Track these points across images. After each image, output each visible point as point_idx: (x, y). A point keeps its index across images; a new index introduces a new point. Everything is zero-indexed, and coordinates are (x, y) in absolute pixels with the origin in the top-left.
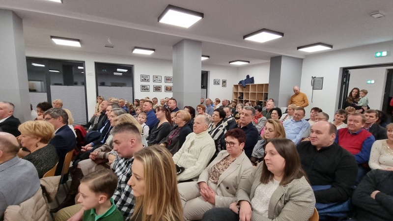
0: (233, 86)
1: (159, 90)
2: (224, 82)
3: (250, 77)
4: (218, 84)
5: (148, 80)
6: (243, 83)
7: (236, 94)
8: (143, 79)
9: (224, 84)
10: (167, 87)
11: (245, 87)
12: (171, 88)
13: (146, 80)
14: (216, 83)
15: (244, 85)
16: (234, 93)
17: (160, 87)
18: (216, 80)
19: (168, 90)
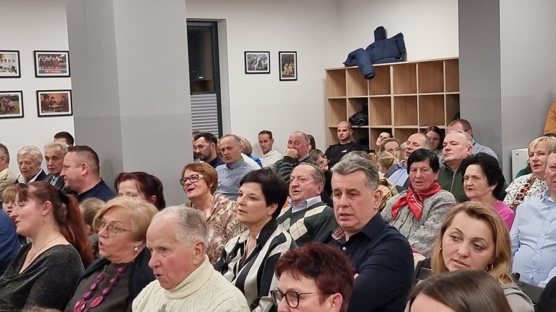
0: (324, 75)
1: (12, 109)
2: (287, 60)
3: (390, 35)
4: (264, 70)
6: (364, 59)
7: (337, 104)
9: (288, 69)
10: (46, 96)
11: (371, 78)
12: (64, 97)
14: (255, 65)
15: (367, 69)
16: (332, 101)
17: (16, 99)
18: (255, 55)
19: (52, 110)
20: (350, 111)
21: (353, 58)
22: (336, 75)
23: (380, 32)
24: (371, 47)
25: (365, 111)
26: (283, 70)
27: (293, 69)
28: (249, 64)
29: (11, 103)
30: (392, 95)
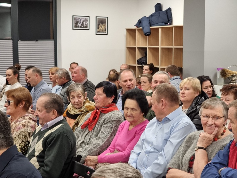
3: (164, 9)
4: (86, 27)
6: (145, 24)
16: (129, 49)
18: (80, 18)
20: (138, 56)
21: (141, 22)
22: (131, 32)
25: (146, 55)
26: (98, 28)
27: (105, 28)
28: (75, 23)
30: (160, 47)
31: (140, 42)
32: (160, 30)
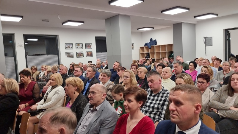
0: (139, 48)
1: (81, 55)
2: (133, 45)
3: (153, 40)
5: (71, 48)
6: (149, 45)
7: (142, 54)
8: (67, 47)
10: (88, 53)
11: (150, 48)
12: (91, 53)
13: (69, 47)
17: (82, 53)
19: (89, 55)
20: (145, 56)
21: (146, 44)
22: (142, 48)
23: (151, 39)
24: (150, 42)
25: (149, 55)
27: (133, 47)
29: (81, 54)
30: (155, 52)
31: (146, 51)
32: (155, 47)
